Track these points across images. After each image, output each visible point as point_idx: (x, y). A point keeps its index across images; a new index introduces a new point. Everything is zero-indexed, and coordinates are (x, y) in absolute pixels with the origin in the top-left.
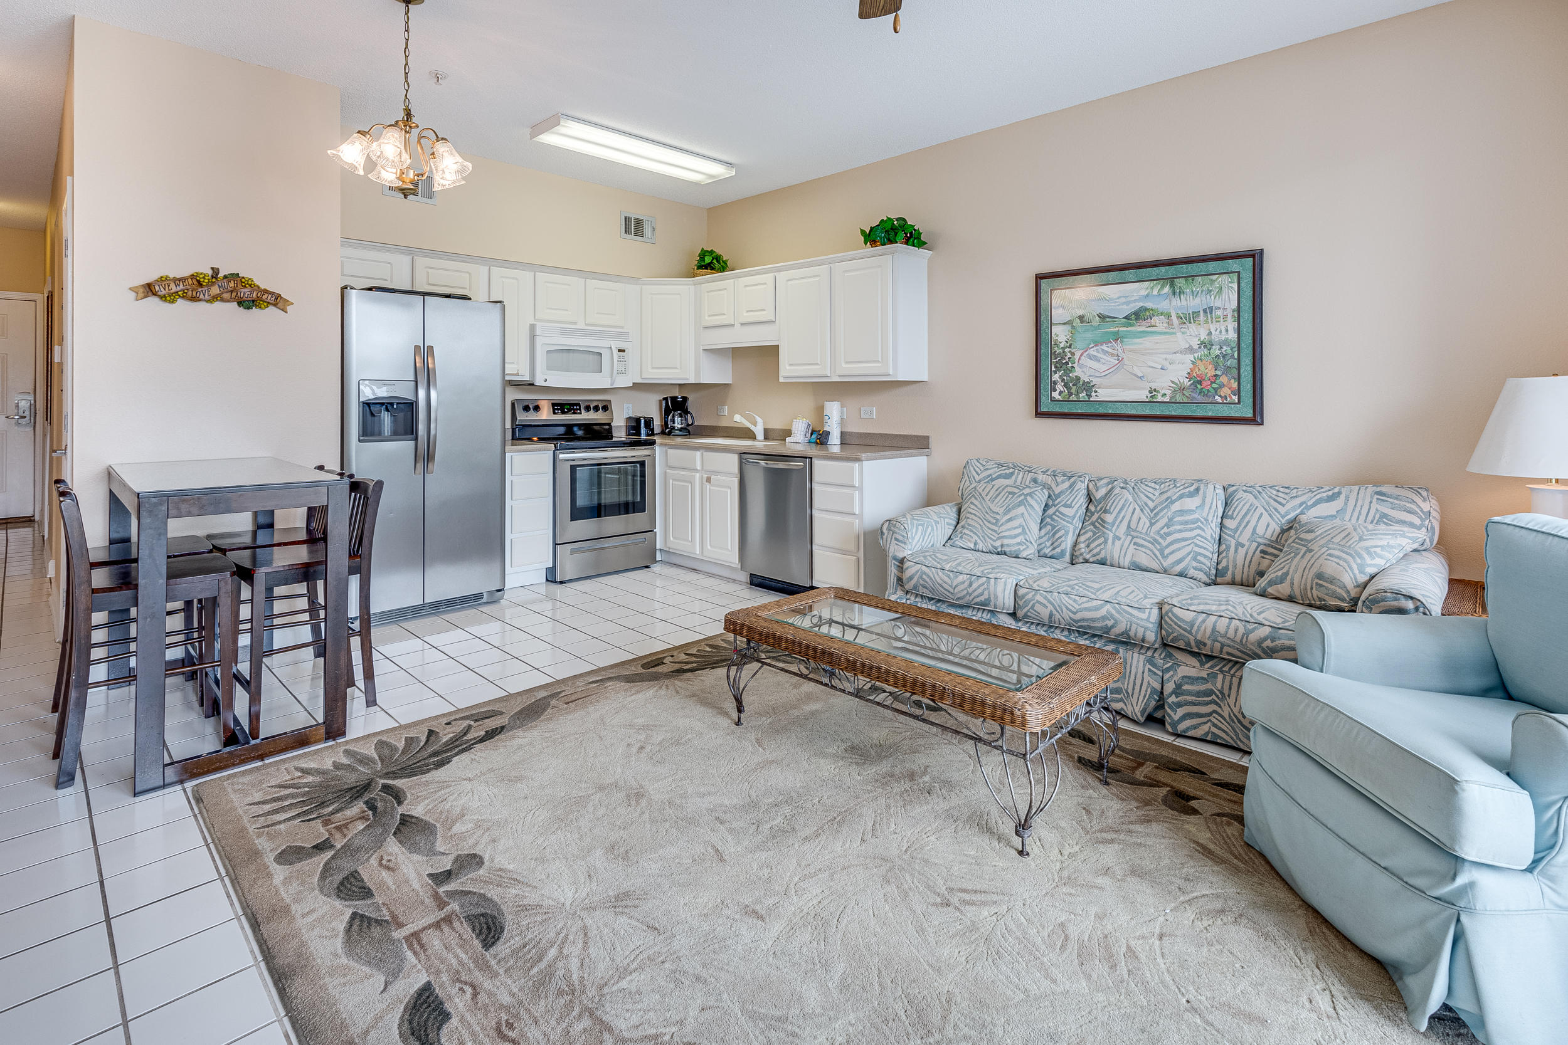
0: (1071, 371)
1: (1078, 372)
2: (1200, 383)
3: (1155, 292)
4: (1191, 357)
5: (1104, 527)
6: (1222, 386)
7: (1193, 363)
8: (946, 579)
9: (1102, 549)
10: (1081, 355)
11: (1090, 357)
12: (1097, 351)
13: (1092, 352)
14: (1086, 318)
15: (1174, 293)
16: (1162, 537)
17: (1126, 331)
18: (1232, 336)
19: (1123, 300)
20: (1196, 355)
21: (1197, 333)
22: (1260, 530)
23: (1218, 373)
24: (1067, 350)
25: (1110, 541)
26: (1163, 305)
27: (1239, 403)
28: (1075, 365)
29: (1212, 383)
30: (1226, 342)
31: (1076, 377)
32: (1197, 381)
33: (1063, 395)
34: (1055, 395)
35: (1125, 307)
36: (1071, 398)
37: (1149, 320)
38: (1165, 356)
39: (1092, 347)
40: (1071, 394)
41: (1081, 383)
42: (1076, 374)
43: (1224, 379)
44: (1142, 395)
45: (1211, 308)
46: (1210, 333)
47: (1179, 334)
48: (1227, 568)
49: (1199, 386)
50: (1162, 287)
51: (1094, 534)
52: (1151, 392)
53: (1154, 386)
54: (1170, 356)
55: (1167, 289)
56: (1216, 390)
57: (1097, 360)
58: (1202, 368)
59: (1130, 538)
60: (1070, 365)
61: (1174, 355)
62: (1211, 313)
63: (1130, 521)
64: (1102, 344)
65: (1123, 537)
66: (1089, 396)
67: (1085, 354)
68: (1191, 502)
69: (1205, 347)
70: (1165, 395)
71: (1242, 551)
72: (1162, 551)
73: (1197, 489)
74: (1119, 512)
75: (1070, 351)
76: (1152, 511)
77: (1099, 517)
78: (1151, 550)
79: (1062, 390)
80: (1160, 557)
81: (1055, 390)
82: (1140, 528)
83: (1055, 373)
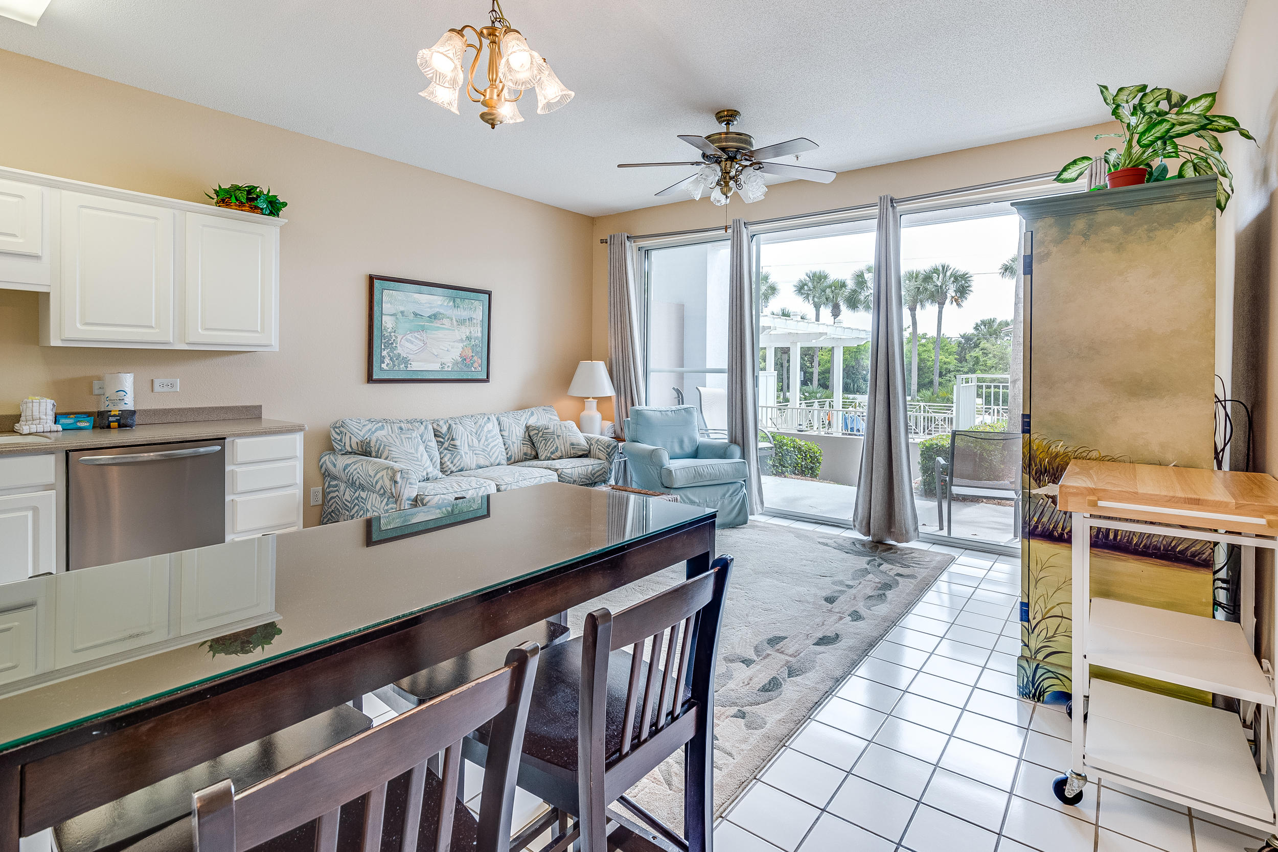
0: (395, 350)
1: (399, 350)
2: (465, 360)
3: (445, 304)
4: (461, 345)
5: (456, 449)
6: (475, 362)
7: (463, 348)
9: (461, 462)
10: (402, 338)
11: (407, 340)
12: (412, 336)
13: (409, 337)
14: (405, 313)
15: (455, 307)
16: (486, 447)
17: (430, 326)
18: (480, 335)
19: (428, 305)
20: (464, 344)
21: (464, 331)
23: (474, 355)
24: (393, 334)
25: (464, 456)
26: (449, 312)
27: (481, 371)
28: (398, 346)
29: (471, 360)
30: (476, 338)
31: (398, 354)
33: (391, 366)
34: (385, 366)
35: (428, 310)
36: (395, 369)
37: (442, 320)
38: (449, 343)
39: (409, 334)
40: (395, 365)
41: (401, 358)
42: (398, 352)
43: (475, 358)
44: (437, 367)
45: (471, 318)
46: (470, 332)
47: (457, 331)
48: (511, 456)
49: (465, 362)
50: (449, 302)
51: (453, 454)
52: (442, 365)
53: (443, 361)
54: (451, 344)
55: (451, 303)
57: (412, 343)
58: (467, 352)
59: (471, 451)
60: (394, 345)
61: (454, 343)
62: (471, 321)
64: (415, 332)
66: (407, 367)
67: (405, 339)
68: (490, 426)
69: (468, 339)
70: (449, 366)
71: (515, 445)
72: (488, 454)
73: (488, 418)
74: (461, 438)
75: (394, 335)
76: (476, 434)
77: (450, 444)
78: (484, 456)
79: (389, 362)
80: (489, 458)
81: (384, 363)
82: (474, 445)
83: (384, 350)
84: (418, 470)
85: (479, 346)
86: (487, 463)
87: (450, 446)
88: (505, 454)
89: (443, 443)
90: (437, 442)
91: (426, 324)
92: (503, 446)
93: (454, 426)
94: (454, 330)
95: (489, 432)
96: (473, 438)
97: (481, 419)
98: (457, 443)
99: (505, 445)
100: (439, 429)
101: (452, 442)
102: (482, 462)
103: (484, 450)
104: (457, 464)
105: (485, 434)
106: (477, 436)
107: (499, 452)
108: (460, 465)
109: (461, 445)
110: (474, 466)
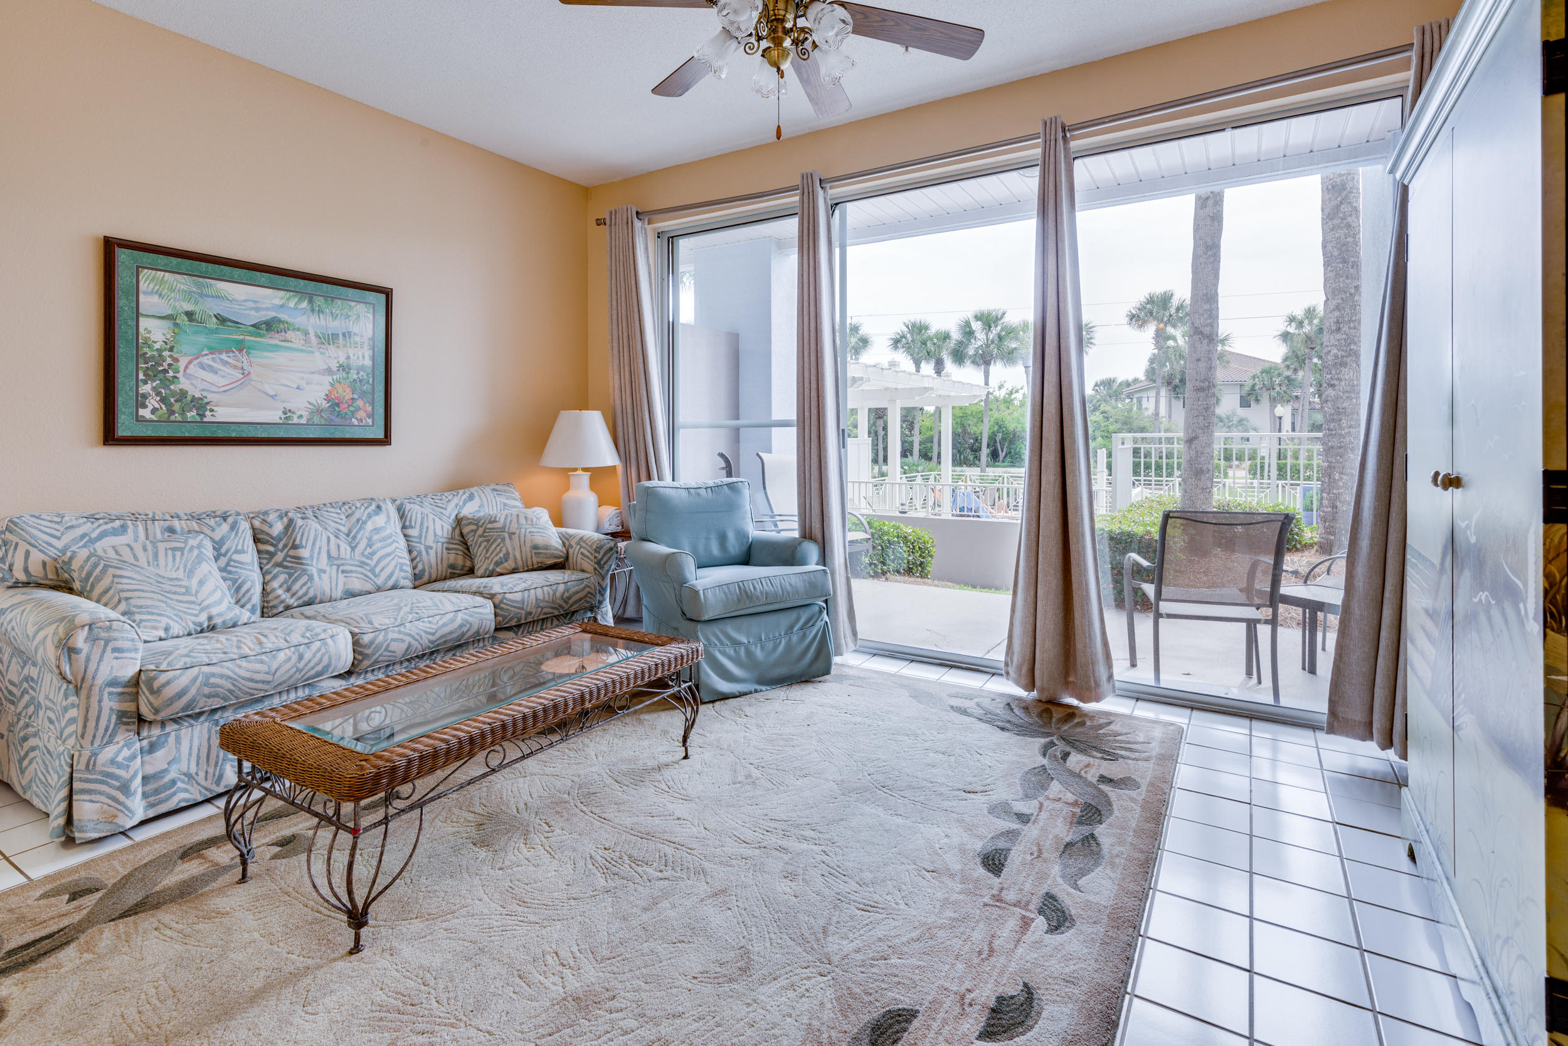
0: (173, 383)
1: (184, 384)
2: (338, 405)
3: (292, 304)
4: (330, 379)
6: (358, 409)
7: (332, 385)
8: (258, 667)
9: (309, 588)
10: (190, 362)
11: (202, 367)
12: (213, 360)
13: (206, 360)
14: (197, 316)
15: (313, 311)
16: (367, 558)
17: (254, 341)
18: (368, 362)
19: (253, 305)
20: (335, 377)
21: (335, 355)
22: (439, 533)
23: (355, 396)
24: (166, 353)
26: (300, 320)
27: (373, 425)
28: (179, 375)
29: (349, 406)
30: (361, 368)
31: (181, 390)
32: (335, 404)
33: (160, 412)
34: (145, 413)
35: (253, 313)
36: (172, 418)
37: (283, 333)
38: (301, 375)
39: (206, 355)
40: (173, 413)
41: (189, 399)
42: (181, 387)
43: (360, 403)
44: (274, 416)
45: (349, 333)
46: (348, 358)
47: (317, 354)
48: (423, 571)
49: (337, 409)
50: (299, 302)
51: (290, 575)
52: (285, 413)
53: (289, 406)
54: (307, 376)
55: (305, 305)
56: (353, 413)
57: (215, 371)
58: (341, 391)
60: (171, 374)
61: (312, 376)
62: (350, 338)
63: (328, 551)
64: (220, 352)
65: (328, 569)
66: (202, 416)
67: (195, 362)
68: (380, 520)
69: (343, 370)
70: (301, 416)
71: (432, 553)
72: (372, 571)
73: (379, 507)
74: (314, 544)
75: (170, 356)
76: (348, 535)
77: (287, 555)
78: (362, 573)
79: (157, 406)
80: (373, 577)
81: (145, 406)
82: (343, 555)
83: (145, 382)
84: (185, 613)
85: (368, 382)
86: (369, 587)
87: (288, 559)
88: (409, 569)
89: (272, 555)
90: (259, 552)
91: (247, 338)
92: (406, 555)
93: (299, 522)
94: (313, 353)
95: (377, 530)
96: (341, 543)
97: (363, 508)
98: (304, 553)
99: (410, 552)
100: (266, 528)
101: (292, 553)
102: (357, 585)
103: (363, 564)
104: (301, 593)
105: (367, 534)
106: (350, 540)
107: (396, 566)
108: (305, 594)
109: (312, 557)
110: (338, 593)
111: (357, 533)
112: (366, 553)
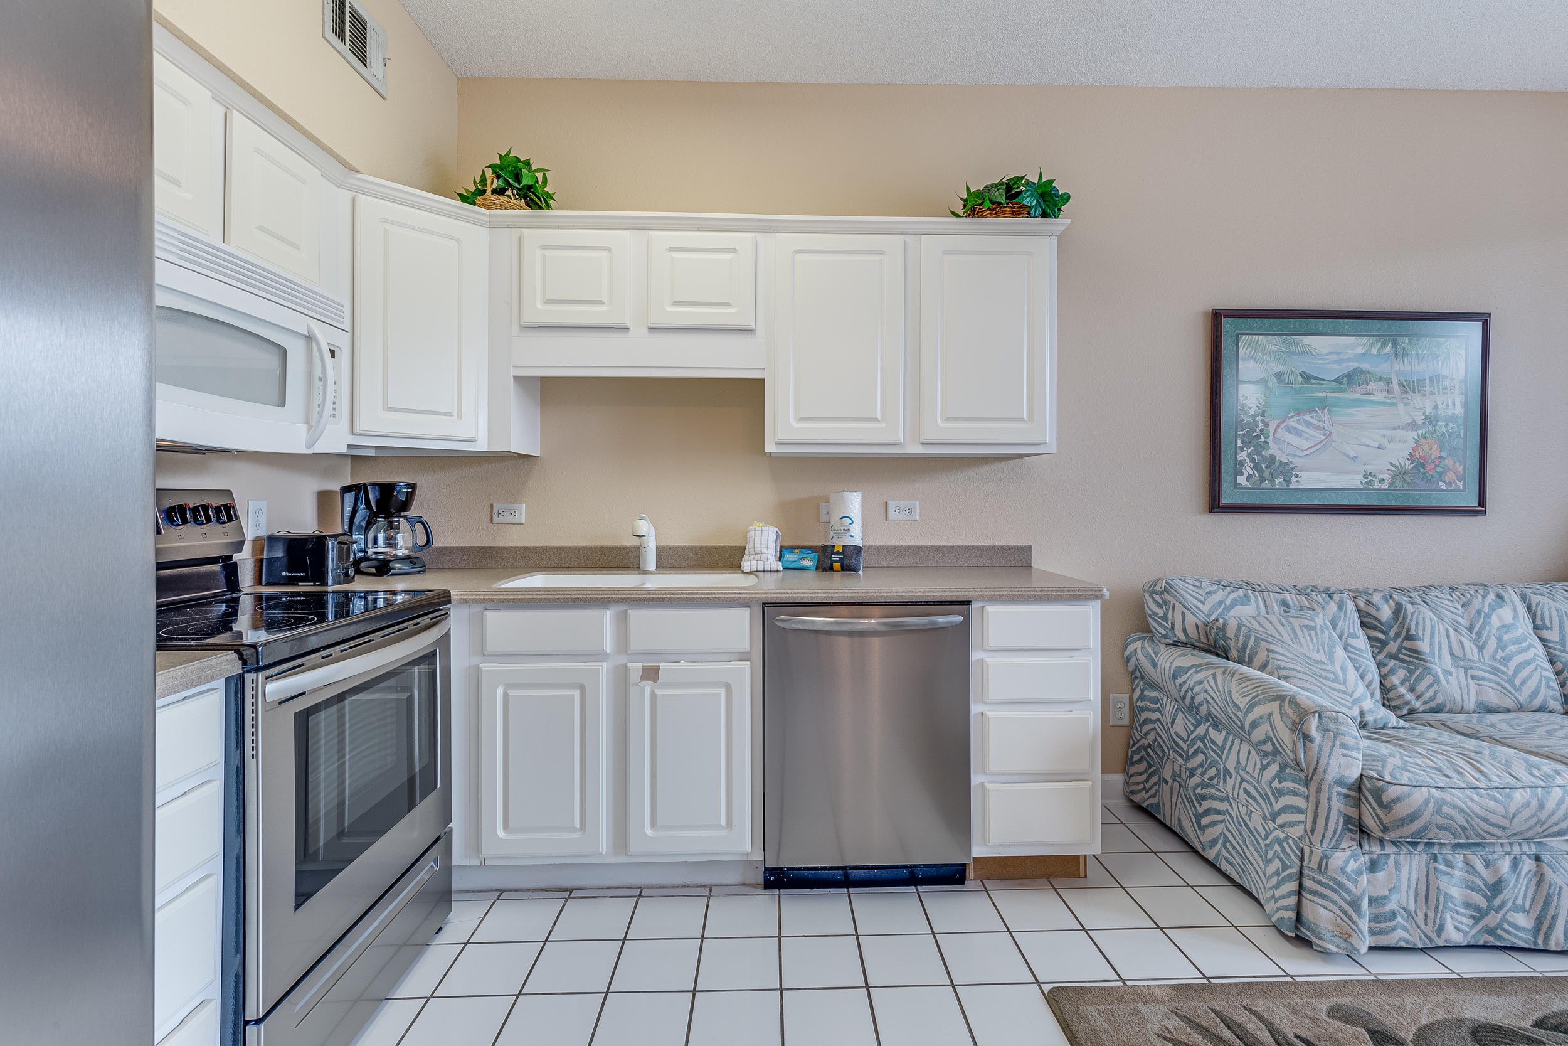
0: (1264, 448)
1: (1273, 449)
2: (1423, 466)
3: (1374, 351)
4: (1414, 434)
6: (1447, 470)
7: (1416, 441)
10: (1278, 426)
11: (1289, 429)
12: (1298, 422)
13: (1292, 423)
15: (1395, 355)
17: (1336, 397)
18: (1459, 411)
19: (1334, 357)
20: (1420, 432)
23: (1443, 454)
24: (1259, 418)
26: (1383, 368)
27: (1464, 490)
28: (1270, 440)
29: (1436, 466)
30: (1452, 418)
31: (1271, 455)
32: (1419, 463)
33: (1254, 479)
34: (1242, 480)
35: (1336, 366)
36: (1263, 485)
37: (1364, 386)
38: (1382, 432)
39: (1292, 417)
40: (1262, 479)
41: (1277, 464)
42: (1270, 452)
43: (1449, 462)
45: (1438, 376)
46: (1436, 407)
47: (1401, 406)
49: (1421, 470)
50: (1383, 346)
52: (1365, 477)
53: (1370, 468)
55: (1388, 348)
56: (1440, 474)
57: (1298, 433)
58: (1426, 448)
60: (1263, 439)
62: (1438, 382)
64: (1304, 412)
66: (1288, 482)
67: (1282, 426)
68: (1505, 614)
69: (1430, 423)
70: (1382, 480)
72: (1511, 681)
73: (1500, 597)
74: (1432, 637)
75: (1263, 421)
76: (1470, 630)
77: (1401, 647)
78: (1498, 683)
79: (1251, 473)
80: (1513, 691)
81: (1242, 474)
82: (1469, 655)
83: (1243, 450)
85: (1458, 436)
86: (1509, 703)
87: (1404, 651)
88: (1556, 687)
89: (1383, 644)
90: (1370, 639)
92: (1548, 666)
93: (1410, 608)
95: (1507, 628)
96: (1463, 639)
97: (1484, 596)
98: (1424, 646)
99: (1552, 662)
100: (1372, 611)
101: (1407, 644)
102: (1493, 698)
103: (1496, 671)
104: (1427, 696)
105: (1494, 631)
106: (1474, 636)
107: (1540, 681)
108: (1433, 698)
109: (1432, 651)
110: (1471, 704)
111: (1482, 628)
112: (1498, 657)
